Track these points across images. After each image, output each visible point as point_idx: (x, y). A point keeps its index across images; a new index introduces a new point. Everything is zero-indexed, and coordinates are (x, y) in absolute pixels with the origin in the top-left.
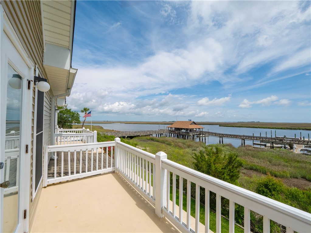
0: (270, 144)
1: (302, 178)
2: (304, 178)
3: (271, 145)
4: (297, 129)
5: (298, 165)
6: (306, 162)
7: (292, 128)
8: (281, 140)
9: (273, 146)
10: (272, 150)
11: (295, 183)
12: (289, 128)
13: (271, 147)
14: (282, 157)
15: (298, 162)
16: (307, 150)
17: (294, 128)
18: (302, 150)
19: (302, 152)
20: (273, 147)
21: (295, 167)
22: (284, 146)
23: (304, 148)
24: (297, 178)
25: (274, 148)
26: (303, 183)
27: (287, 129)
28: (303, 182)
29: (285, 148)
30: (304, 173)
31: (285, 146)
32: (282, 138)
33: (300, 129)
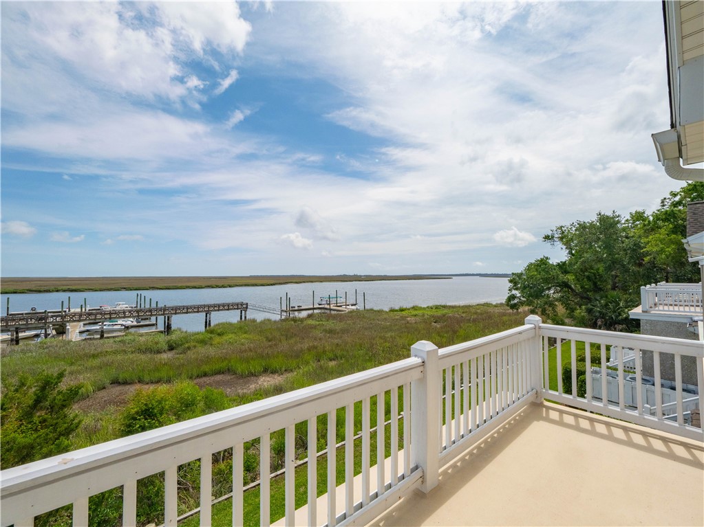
0: (10, 333)
1: (111, 384)
2: (115, 382)
3: (12, 335)
4: (53, 291)
5: (96, 362)
6: (107, 352)
7: (42, 289)
8: (41, 319)
9: (17, 337)
10: (16, 348)
11: (106, 399)
12: (34, 289)
13: (12, 340)
14: (57, 357)
15: (94, 356)
16: (88, 331)
17: (46, 288)
18: (81, 332)
19: (85, 336)
20: (17, 342)
21: (92, 369)
22: (43, 331)
23: (83, 329)
24: (104, 388)
25: (21, 343)
26: (117, 393)
27: (31, 291)
28: (117, 389)
29: (46, 335)
30: (113, 372)
31: (46, 331)
32: (26, 314)
33: (57, 291)
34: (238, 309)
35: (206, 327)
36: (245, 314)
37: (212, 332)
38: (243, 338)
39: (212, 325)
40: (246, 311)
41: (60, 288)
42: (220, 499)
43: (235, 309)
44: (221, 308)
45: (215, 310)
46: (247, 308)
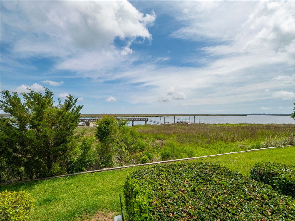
34: (144, 120)
35: (133, 125)
36: (147, 123)
37: (135, 126)
38: (146, 128)
39: (135, 125)
40: (147, 122)
41: (89, 116)
42: (136, 165)
43: (143, 120)
44: (138, 120)
45: (136, 121)
46: (147, 120)
